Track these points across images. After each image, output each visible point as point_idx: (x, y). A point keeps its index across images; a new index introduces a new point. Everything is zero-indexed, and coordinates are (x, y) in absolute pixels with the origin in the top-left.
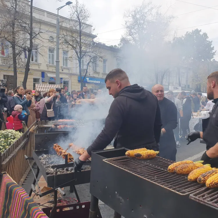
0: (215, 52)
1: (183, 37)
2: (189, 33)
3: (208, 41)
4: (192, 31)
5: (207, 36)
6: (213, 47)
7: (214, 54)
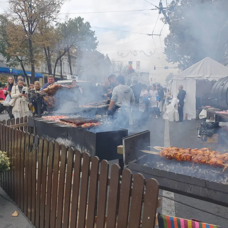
0: (98, 42)
1: (67, 23)
2: (72, 19)
3: (91, 31)
4: (75, 18)
5: (89, 25)
6: (96, 37)
7: (97, 44)
